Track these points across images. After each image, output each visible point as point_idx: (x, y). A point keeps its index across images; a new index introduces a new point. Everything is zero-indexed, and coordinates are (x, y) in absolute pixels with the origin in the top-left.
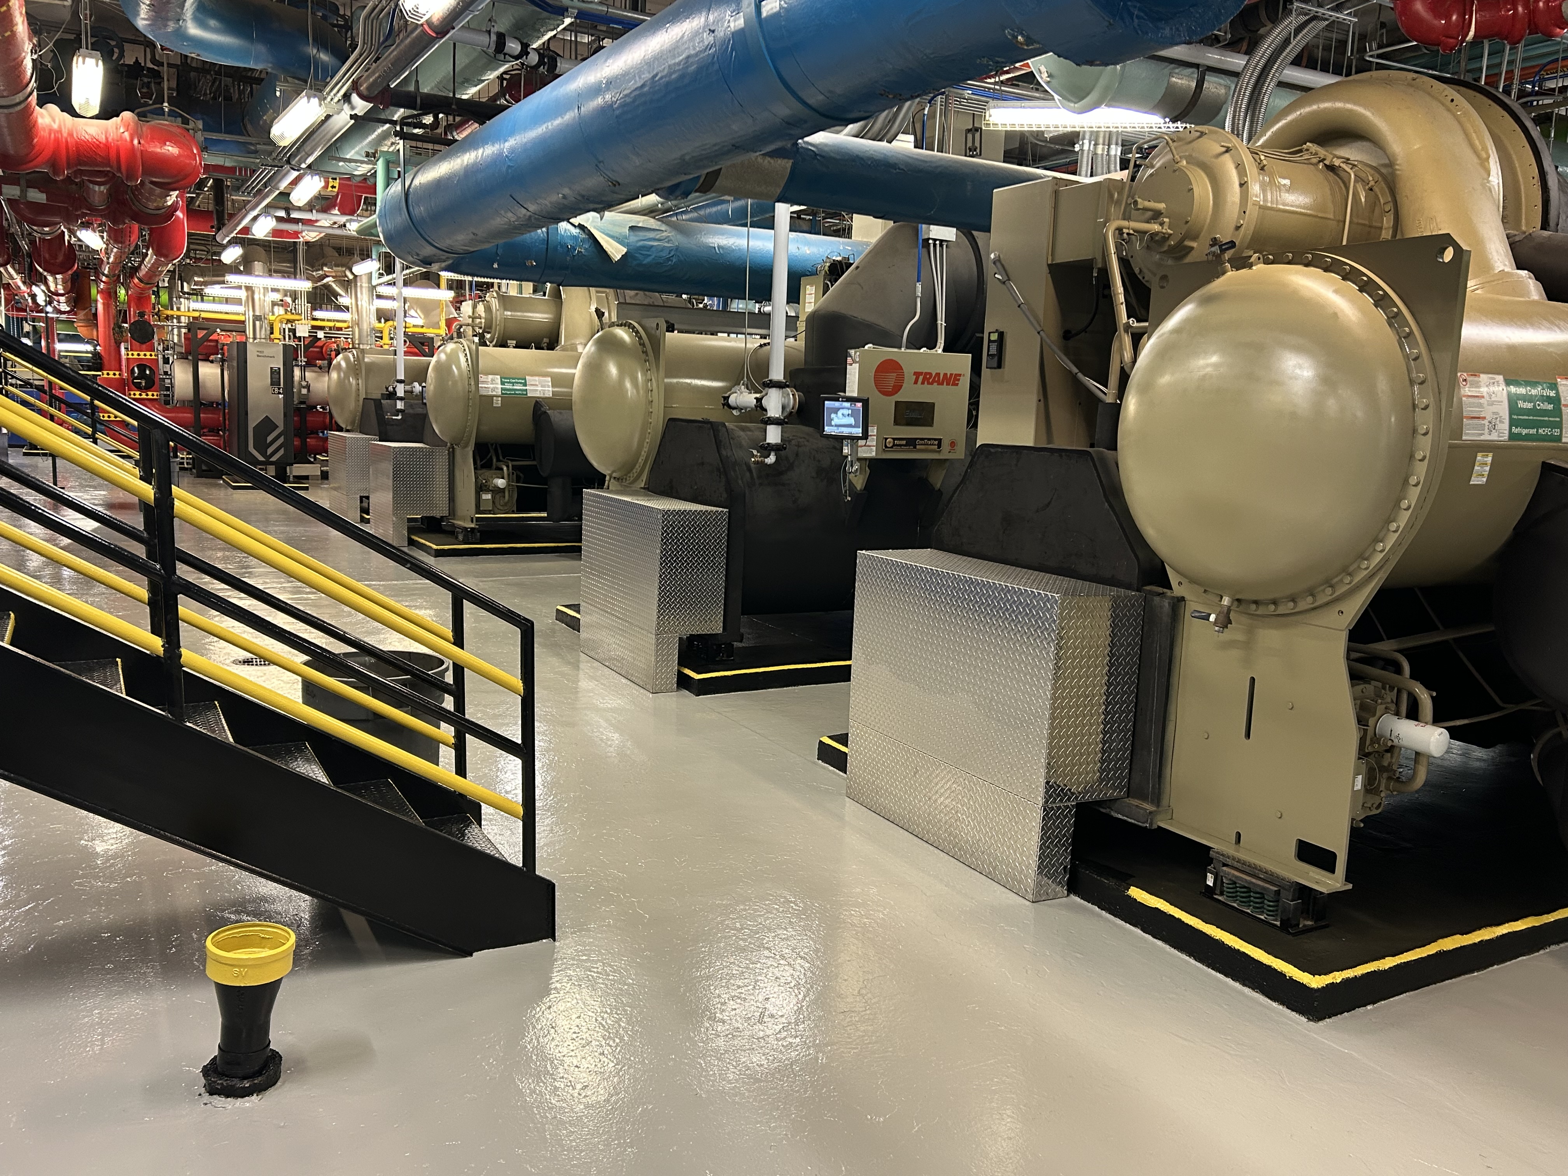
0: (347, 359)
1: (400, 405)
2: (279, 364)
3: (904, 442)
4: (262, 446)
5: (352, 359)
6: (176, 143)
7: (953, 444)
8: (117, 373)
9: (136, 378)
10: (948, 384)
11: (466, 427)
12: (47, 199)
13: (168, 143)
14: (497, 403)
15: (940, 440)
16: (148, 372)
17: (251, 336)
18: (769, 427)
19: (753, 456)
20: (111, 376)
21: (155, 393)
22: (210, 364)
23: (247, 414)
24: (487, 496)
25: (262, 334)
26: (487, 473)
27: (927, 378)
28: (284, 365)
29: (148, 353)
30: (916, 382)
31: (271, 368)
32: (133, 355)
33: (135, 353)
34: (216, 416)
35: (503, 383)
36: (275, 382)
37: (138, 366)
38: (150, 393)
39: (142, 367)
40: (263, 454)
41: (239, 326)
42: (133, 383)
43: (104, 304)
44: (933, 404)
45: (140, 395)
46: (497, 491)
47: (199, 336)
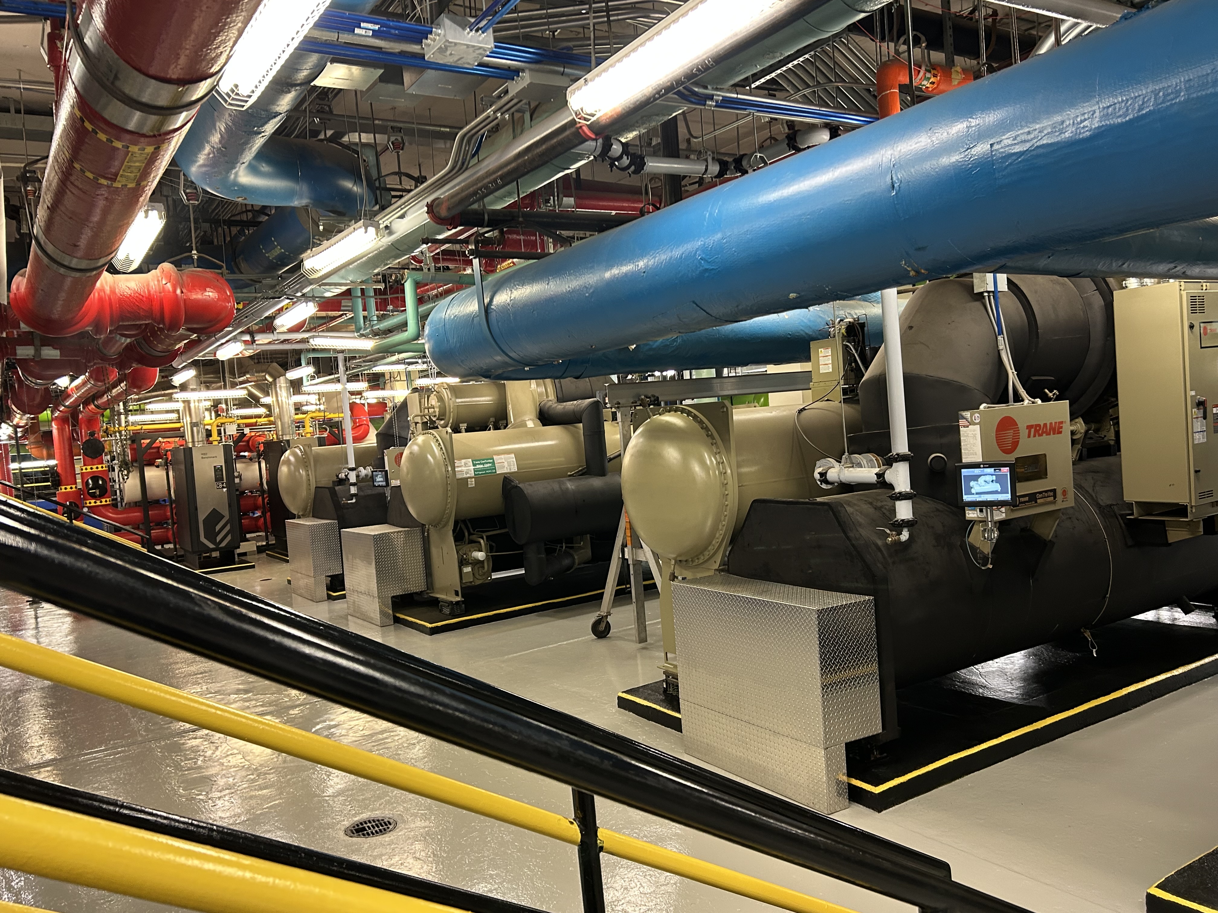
0: (295, 455)
1: (353, 490)
2: (220, 462)
3: (1027, 499)
4: (211, 535)
5: (300, 454)
6: (215, 288)
7: (1064, 493)
8: (74, 486)
9: (92, 489)
10: (1054, 434)
11: (445, 510)
12: (61, 355)
13: (208, 289)
14: (472, 483)
15: (1055, 490)
16: (100, 482)
17: (190, 440)
18: (898, 503)
19: (888, 535)
20: (69, 490)
21: (108, 500)
22: (155, 468)
23: (196, 509)
24: (468, 569)
25: (200, 436)
26: (465, 548)
27: (1037, 430)
28: (225, 463)
29: (100, 466)
30: (1029, 436)
31: (215, 467)
32: (86, 469)
33: (89, 467)
34: (162, 512)
35: (474, 465)
36: (218, 478)
37: (92, 478)
38: (104, 500)
39: (95, 479)
40: (213, 541)
41: (178, 433)
42: (89, 493)
43: (58, 429)
44: (1045, 455)
45: (95, 502)
46: (477, 563)
47: (144, 446)
